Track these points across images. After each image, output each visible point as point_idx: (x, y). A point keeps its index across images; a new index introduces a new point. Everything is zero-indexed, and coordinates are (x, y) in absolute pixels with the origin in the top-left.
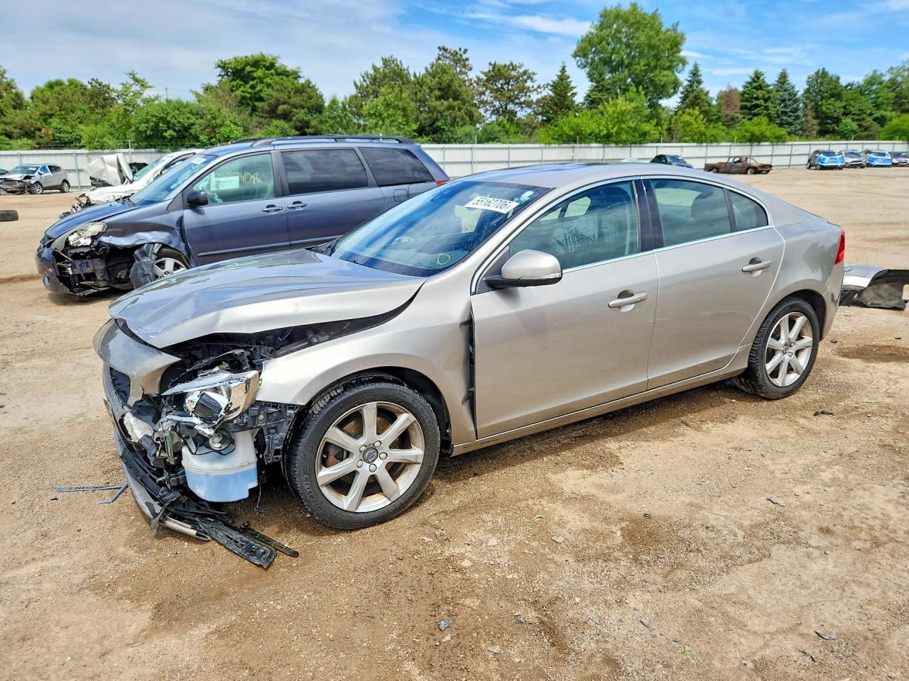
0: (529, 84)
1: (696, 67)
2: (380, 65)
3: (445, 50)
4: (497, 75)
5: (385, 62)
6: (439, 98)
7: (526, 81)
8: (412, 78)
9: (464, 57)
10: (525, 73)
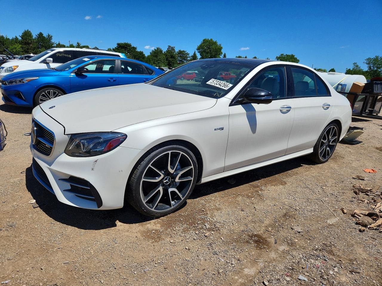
0: (188, 56)
1: (225, 54)
2: (156, 49)
3: (170, 46)
4: (181, 53)
5: (158, 48)
6: (171, 58)
7: (187, 55)
8: (163, 52)
9: (174, 49)
10: (187, 53)
